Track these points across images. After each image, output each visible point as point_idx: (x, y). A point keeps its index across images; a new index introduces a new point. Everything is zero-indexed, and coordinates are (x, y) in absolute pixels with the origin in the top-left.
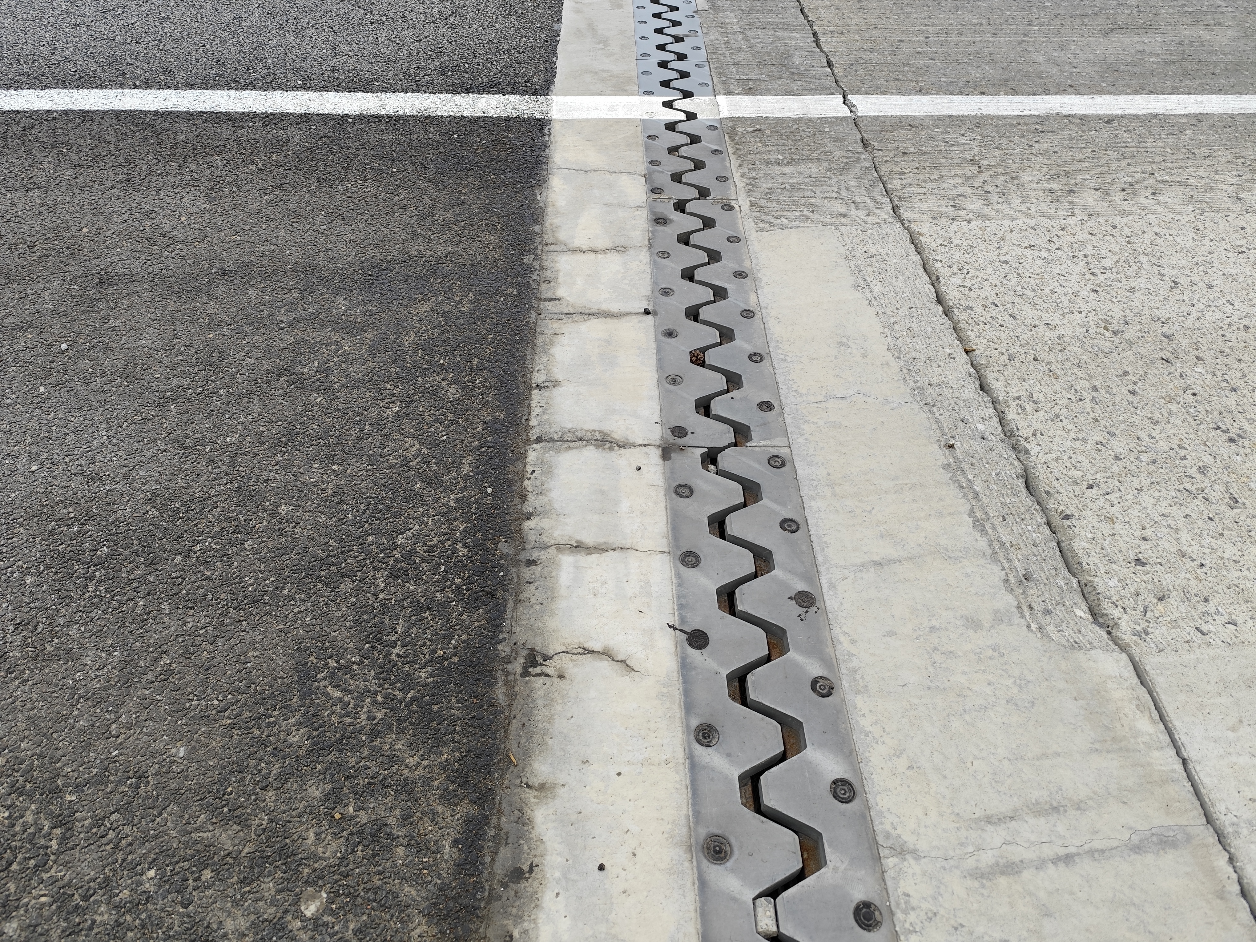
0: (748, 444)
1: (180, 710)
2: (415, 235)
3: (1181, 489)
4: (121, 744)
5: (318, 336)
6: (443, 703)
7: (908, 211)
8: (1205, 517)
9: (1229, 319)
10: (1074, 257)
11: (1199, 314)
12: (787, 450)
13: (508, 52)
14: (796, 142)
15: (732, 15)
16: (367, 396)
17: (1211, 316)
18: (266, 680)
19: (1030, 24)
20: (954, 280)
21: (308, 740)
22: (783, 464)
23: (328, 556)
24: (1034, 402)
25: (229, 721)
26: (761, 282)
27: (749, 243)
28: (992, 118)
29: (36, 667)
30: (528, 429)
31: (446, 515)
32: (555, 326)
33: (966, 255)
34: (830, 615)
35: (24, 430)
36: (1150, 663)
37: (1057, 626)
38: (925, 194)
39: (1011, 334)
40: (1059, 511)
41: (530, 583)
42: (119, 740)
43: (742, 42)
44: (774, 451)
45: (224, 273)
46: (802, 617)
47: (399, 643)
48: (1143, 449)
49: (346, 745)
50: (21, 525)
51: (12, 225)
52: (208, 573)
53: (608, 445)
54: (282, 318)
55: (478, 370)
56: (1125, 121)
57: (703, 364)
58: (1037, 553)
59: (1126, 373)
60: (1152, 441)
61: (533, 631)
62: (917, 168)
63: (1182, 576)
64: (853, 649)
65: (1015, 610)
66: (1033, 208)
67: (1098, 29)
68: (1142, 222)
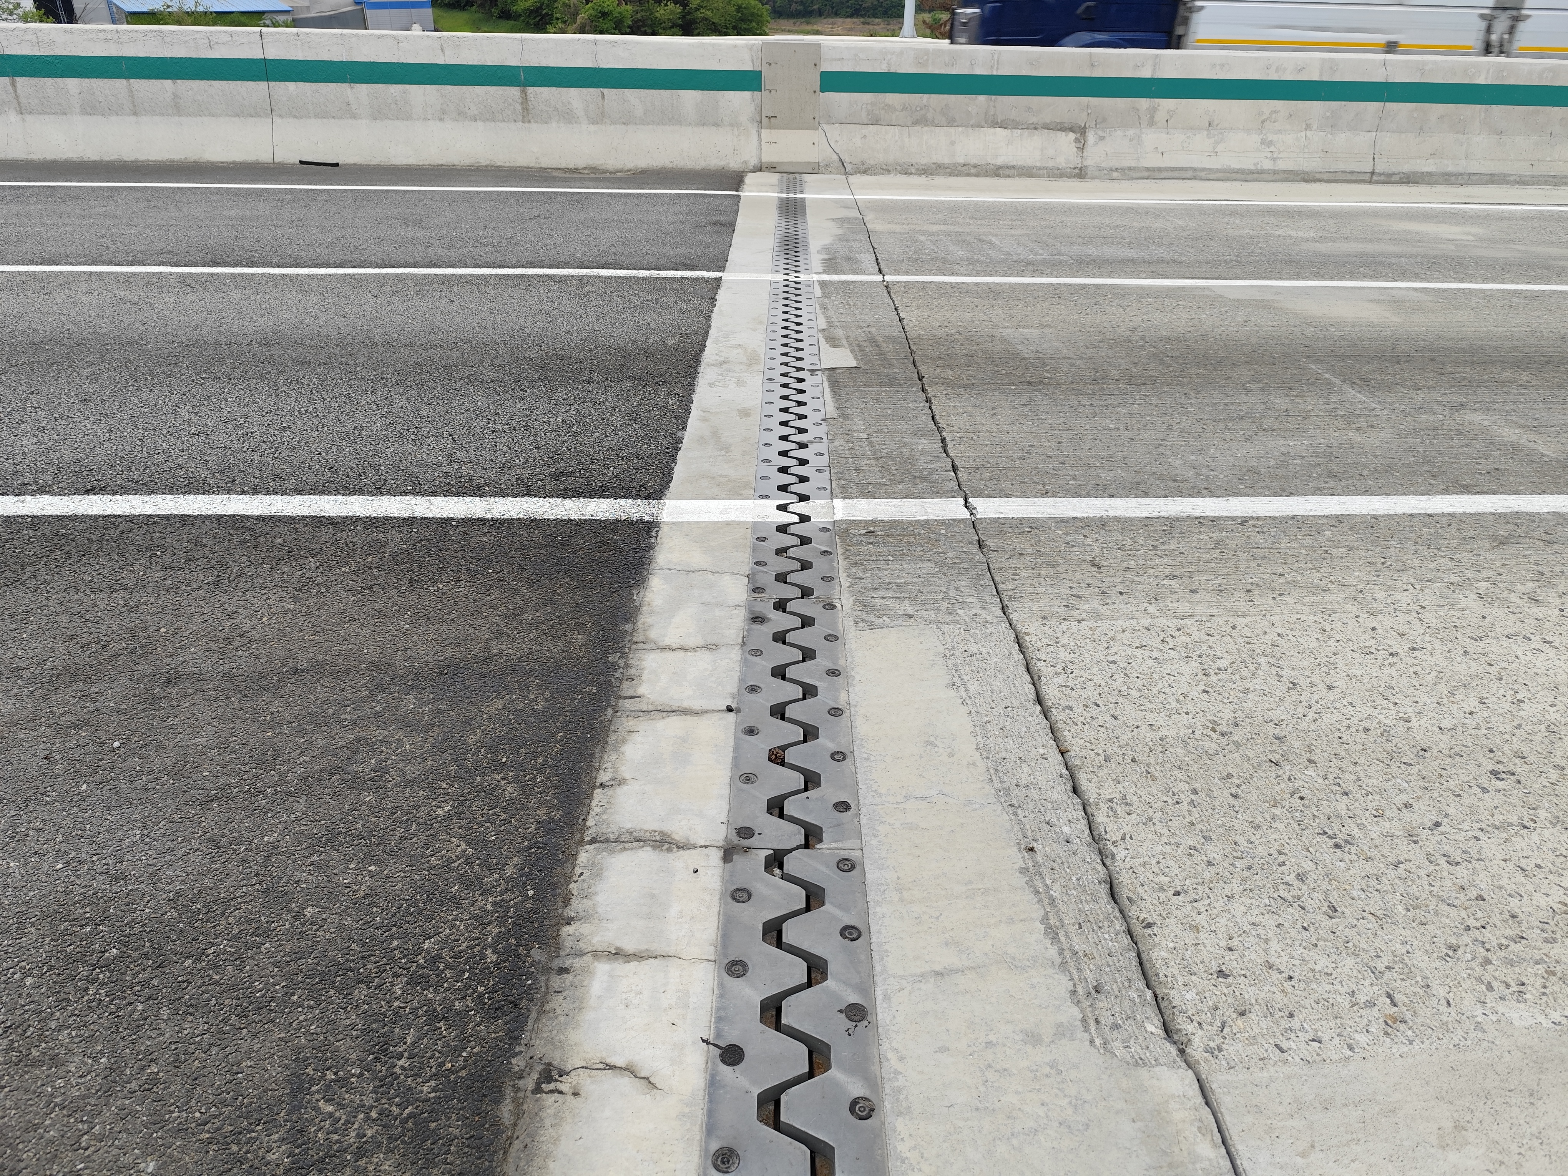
0: (818, 846)
1: (158, 1123)
2: (500, 634)
3: (1276, 896)
4: (88, 1156)
5: (380, 734)
6: (441, 1119)
7: (1017, 611)
8: (1299, 926)
9: (1348, 721)
10: (1187, 657)
11: (1316, 716)
12: (859, 853)
13: (627, 459)
14: (910, 543)
15: (861, 422)
16: (420, 795)
17: (1327, 718)
18: (256, 1092)
19: (1170, 428)
20: (1055, 680)
21: (288, 1157)
22: (853, 867)
23: (347, 960)
24: (1127, 804)
25: (207, 1136)
26: (853, 680)
27: (847, 641)
28: (1118, 519)
29: (16, 1073)
30: (584, 829)
31: (481, 920)
32: (631, 723)
33: (1072, 655)
34: (880, 1030)
35: (57, 828)
36: (1217, 1082)
37: (1124, 1041)
38: (1037, 594)
39: (1111, 734)
40: (1141, 918)
41: (558, 992)
42: (87, 1153)
43: (867, 448)
44: (845, 854)
45: (296, 672)
46: (850, 1031)
47: (406, 1054)
48: (1239, 854)
49: (328, 1164)
50: (33, 924)
51: (90, 624)
52: (217, 977)
53: (666, 846)
54: (348, 717)
55: (540, 769)
56: (1260, 523)
57: (782, 764)
58: (1111, 963)
59: (1229, 776)
60: (1250, 846)
61: (553, 1044)
62: (1033, 569)
63: (1266, 989)
64: (899, 1066)
65: (1079, 1023)
66: (1151, 609)
67: (1242, 433)
68: (1264, 622)
